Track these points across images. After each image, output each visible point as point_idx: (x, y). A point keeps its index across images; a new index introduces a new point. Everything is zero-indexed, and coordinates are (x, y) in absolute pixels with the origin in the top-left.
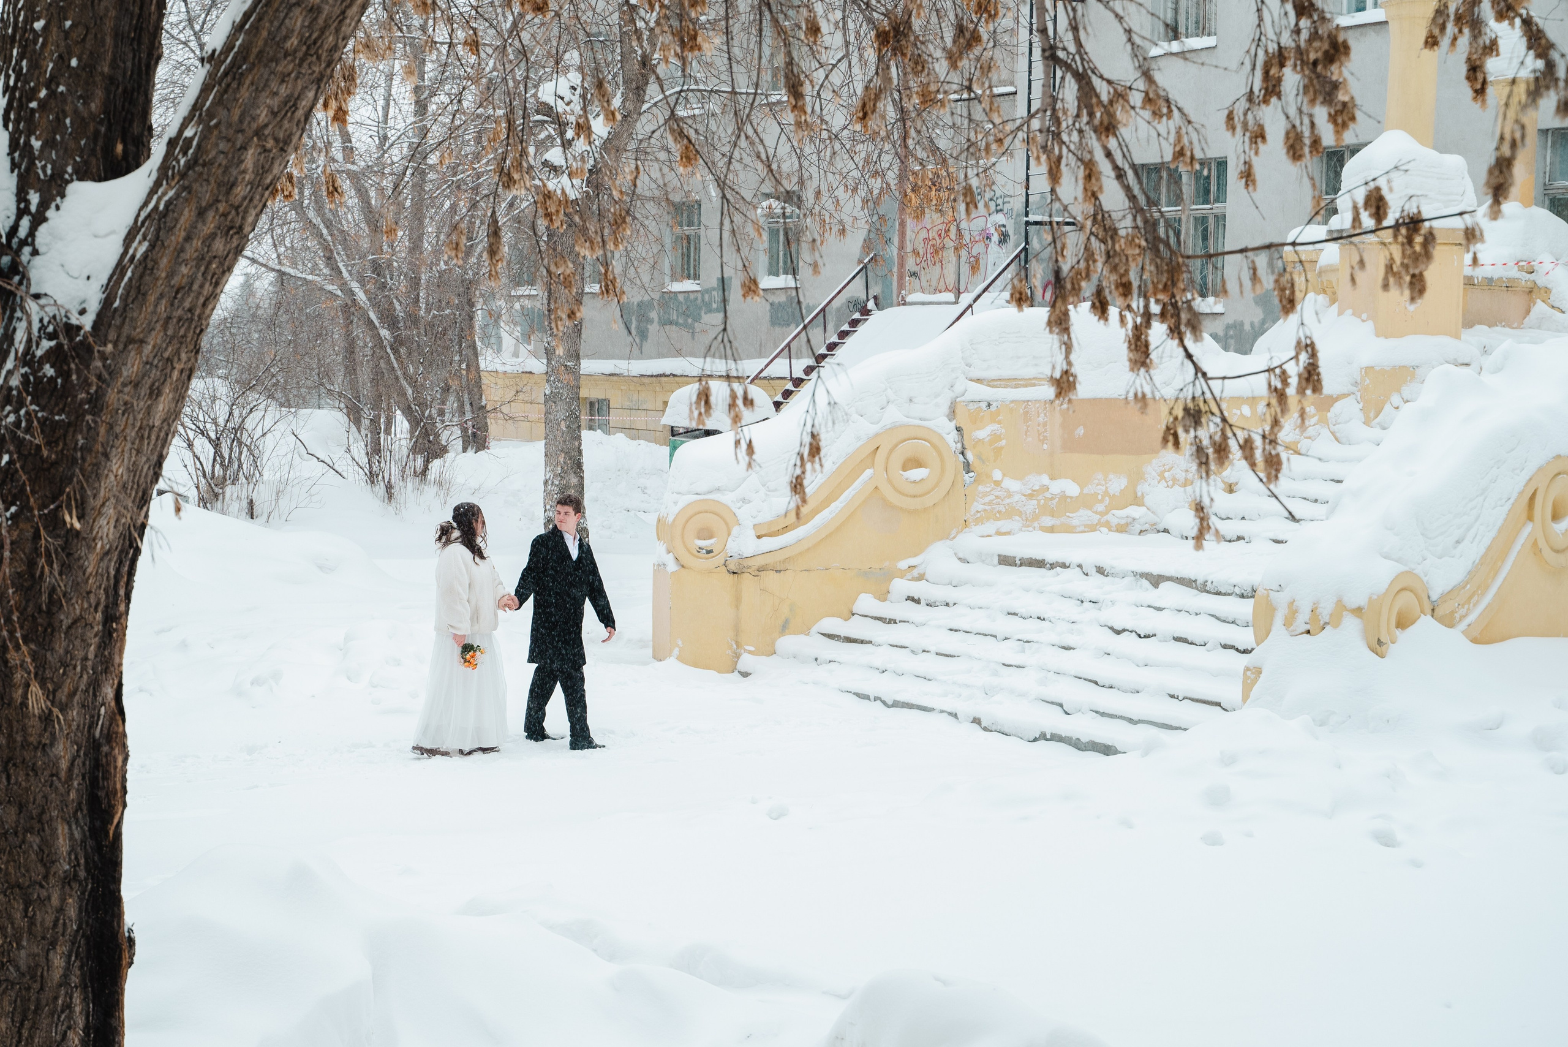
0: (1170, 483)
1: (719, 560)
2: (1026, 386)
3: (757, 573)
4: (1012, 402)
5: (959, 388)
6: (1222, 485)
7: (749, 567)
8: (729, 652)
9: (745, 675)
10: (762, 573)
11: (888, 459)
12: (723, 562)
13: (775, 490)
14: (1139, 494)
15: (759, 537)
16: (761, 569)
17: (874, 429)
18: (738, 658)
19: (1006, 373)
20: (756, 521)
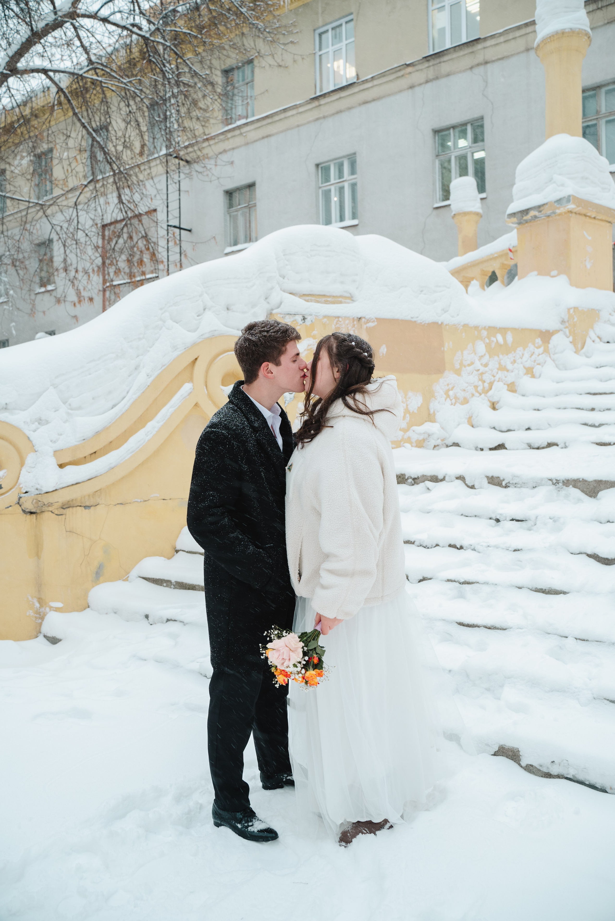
0: (454, 401)
1: (11, 497)
2: (334, 303)
3: (61, 511)
4: (325, 317)
5: (275, 298)
6: (489, 404)
7: (50, 505)
8: (31, 613)
9: (54, 641)
10: (68, 511)
11: (207, 372)
12: (16, 500)
13: (79, 408)
14: (432, 411)
15: (61, 466)
16: (66, 506)
17: (191, 337)
18: (42, 618)
19: (317, 288)
20: (58, 446)
